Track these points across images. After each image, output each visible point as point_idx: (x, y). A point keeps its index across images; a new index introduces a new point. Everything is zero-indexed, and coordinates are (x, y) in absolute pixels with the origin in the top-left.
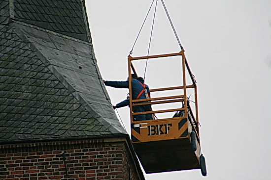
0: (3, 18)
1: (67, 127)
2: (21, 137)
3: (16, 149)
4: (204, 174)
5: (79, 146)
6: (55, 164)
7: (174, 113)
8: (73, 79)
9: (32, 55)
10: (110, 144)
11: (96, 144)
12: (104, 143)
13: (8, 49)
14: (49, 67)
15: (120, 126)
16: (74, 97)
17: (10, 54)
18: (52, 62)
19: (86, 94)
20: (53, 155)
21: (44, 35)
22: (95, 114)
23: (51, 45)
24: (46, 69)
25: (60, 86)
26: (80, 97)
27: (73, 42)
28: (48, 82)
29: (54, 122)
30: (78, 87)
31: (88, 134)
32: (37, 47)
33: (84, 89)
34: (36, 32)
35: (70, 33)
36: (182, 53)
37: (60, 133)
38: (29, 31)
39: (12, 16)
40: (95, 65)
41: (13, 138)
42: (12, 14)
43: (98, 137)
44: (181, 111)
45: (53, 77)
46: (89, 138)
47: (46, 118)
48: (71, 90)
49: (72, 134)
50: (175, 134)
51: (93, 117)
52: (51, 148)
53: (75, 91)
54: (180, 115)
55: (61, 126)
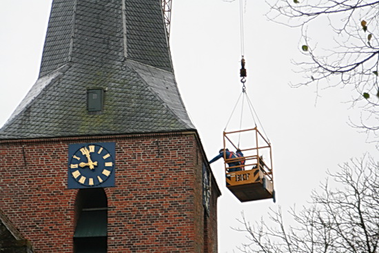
0: (120, 58)
1: (159, 125)
2: (132, 131)
3: (129, 138)
4: (274, 201)
5: (166, 136)
6: (152, 147)
7: (252, 167)
8: (162, 95)
9: (138, 80)
10: (186, 135)
11: (177, 135)
12: (181, 135)
13: (123, 77)
14: (149, 88)
15: (191, 124)
16: (163, 106)
17: (125, 79)
18: (150, 84)
19: (171, 104)
20: (151, 141)
21: (145, 68)
22: (176, 116)
23: (149, 74)
24: (146, 89)
25: (155, 99)
26: (167, 106)
27: (162, 72)
28: (148, 97)
29: (151, 121)
30: (166, 100)
31: (172, 129)
32: (141, 75)
33: (170, 101)
34: (140, 66)
35: (161, 67)
36: (255, 129)
37: (155, 128)
38: (136, 65)
39: (126, 56)
40: (176, 86)
41: (127, 131)
42: (126, 55)
43: (178, 131)
44: (257, 165)
45: (151, 94)
46: (173, 131)
47: (146, 119)
48: (162, 102)
49: (162, 129)
50: (252, 180)
51: (175, 118)
52: (149, 137)
53: (164, 102)
54: (256, 167)
55: (155, 124)
